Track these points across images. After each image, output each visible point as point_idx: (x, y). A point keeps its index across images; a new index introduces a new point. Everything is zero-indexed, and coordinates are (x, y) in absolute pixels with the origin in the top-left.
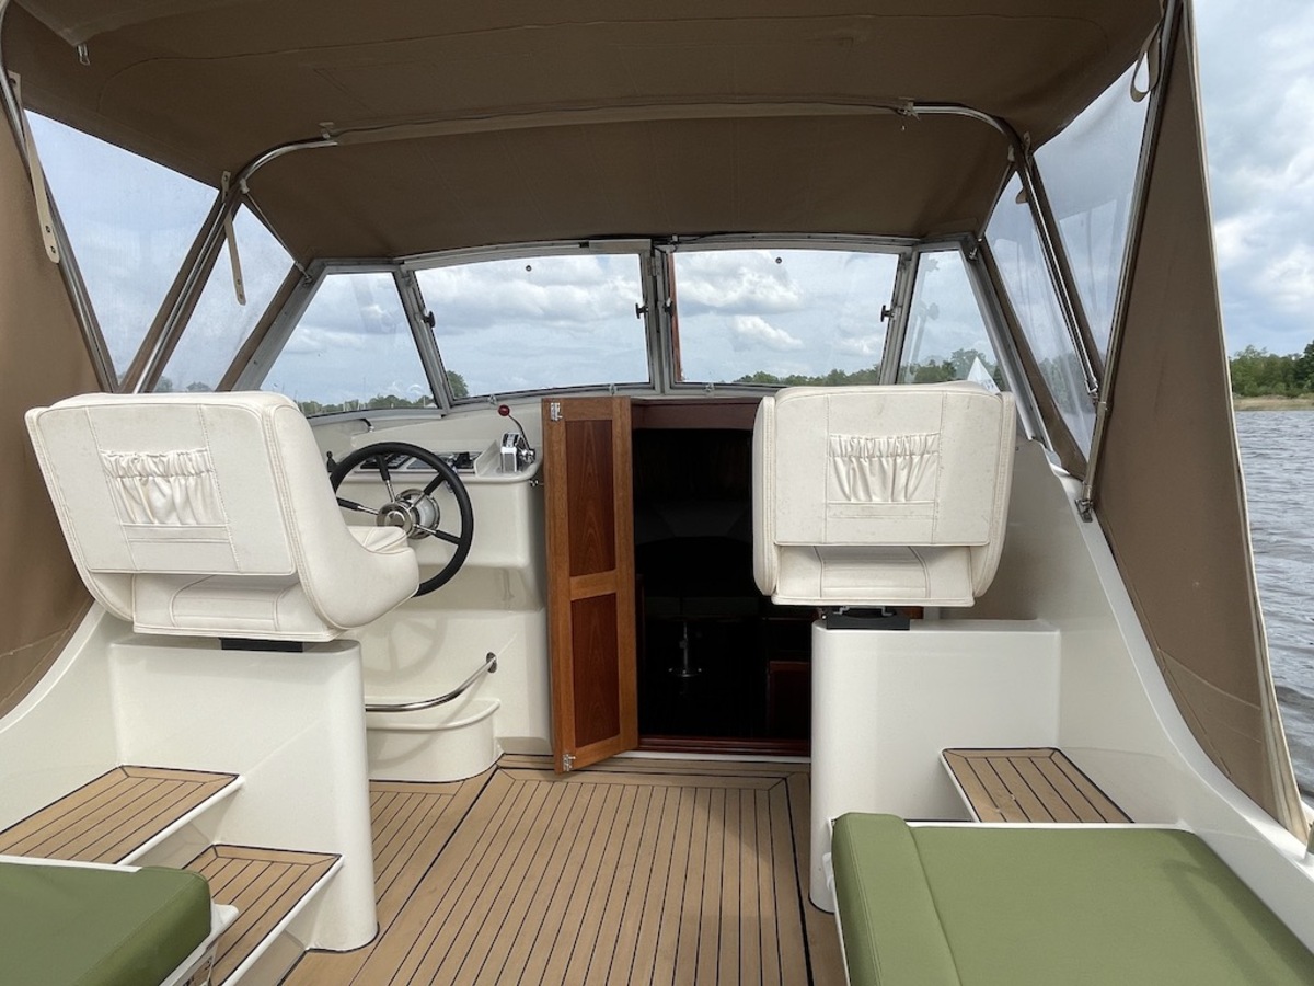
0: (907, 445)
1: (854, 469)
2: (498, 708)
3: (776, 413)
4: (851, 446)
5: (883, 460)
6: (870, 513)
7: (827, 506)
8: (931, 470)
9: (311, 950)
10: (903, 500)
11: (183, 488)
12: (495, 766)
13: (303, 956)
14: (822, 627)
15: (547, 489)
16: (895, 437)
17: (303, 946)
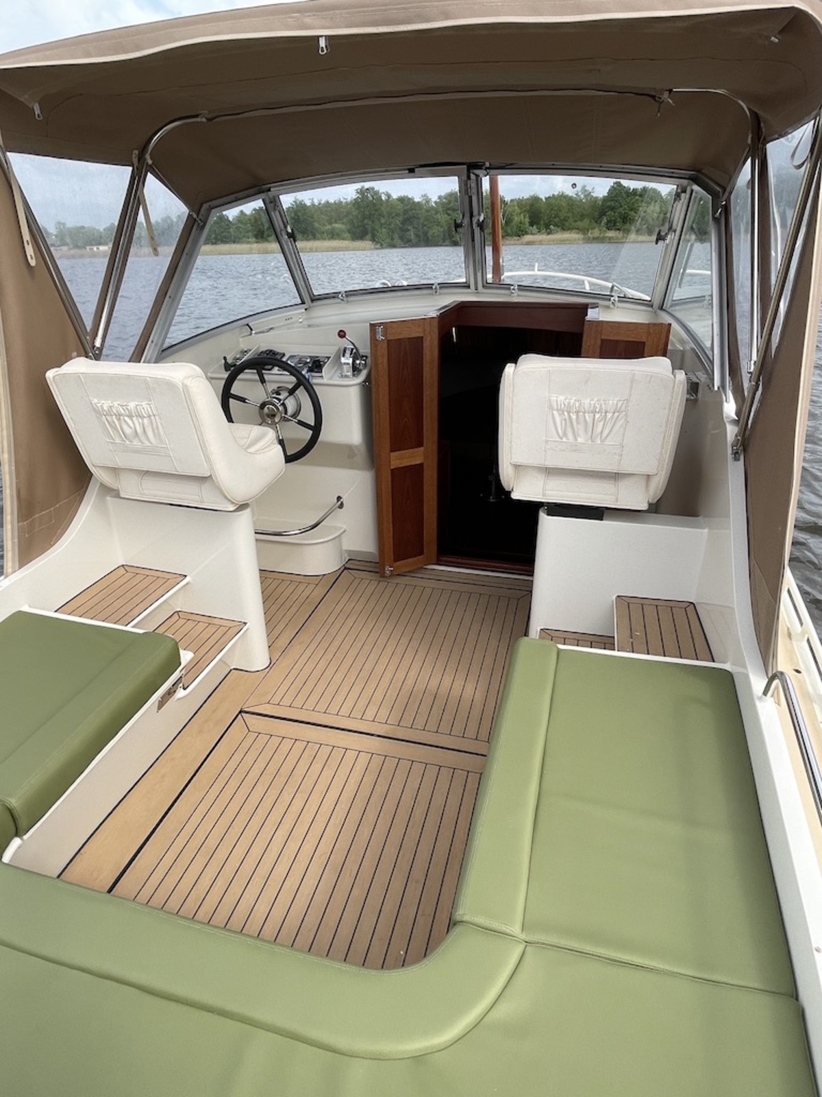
0: (603, 406)
1: (565, 420)
2: (344, 531)
3: (513, 378)
4: (564, 404)
5: (587, 415)
6: (575, 449)
7: (547, 442)
8: (621, 422)
9: (234, 669)
10: (599, 442)
11: (141, 425)
12: (343, 568)
13: (230, 672)
14: (544, 513)
15: (374, 389)
16: (595, 399)
17: (229, 666)
